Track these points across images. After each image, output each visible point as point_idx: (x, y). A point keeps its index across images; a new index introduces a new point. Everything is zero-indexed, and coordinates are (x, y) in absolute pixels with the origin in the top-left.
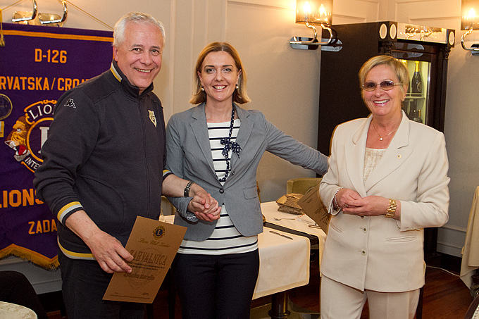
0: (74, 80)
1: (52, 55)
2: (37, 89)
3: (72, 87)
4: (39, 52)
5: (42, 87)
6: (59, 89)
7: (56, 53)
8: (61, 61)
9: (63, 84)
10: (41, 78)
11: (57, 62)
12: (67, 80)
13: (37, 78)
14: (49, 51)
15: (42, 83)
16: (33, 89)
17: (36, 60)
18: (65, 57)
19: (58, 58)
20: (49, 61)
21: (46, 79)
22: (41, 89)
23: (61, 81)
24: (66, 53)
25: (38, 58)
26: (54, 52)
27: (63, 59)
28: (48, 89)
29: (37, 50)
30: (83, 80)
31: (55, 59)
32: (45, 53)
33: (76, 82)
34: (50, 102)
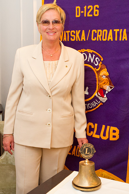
1: (88, 10)
2: (77, 40)
3: (102, 37)
4: (78, 9)
5: (81, 38)
6: (93, 39)
7: (90, 8)
8: (95, 15)
9: (95, 35)
10: (79, 31)
11: (91, 15)
12: (99, 31)
13: (77, 31)
14: (85, 7)
15: (80, 35)
16: (74, 40)
17: (77, 16)
18: (98, 11)
19: (92, 13)
20: (85, 16)
21: (83, 31)
22: (80, 40)
23: (94, 32)
24: (98, 7)
25: (78, 15)
27: (96, 13)
28: (85, 40)
29: (77, 7)
30: (111, 31)
31: (90, 14)
32: (82, 9)
33: (105, 32)
34: (86, 50)
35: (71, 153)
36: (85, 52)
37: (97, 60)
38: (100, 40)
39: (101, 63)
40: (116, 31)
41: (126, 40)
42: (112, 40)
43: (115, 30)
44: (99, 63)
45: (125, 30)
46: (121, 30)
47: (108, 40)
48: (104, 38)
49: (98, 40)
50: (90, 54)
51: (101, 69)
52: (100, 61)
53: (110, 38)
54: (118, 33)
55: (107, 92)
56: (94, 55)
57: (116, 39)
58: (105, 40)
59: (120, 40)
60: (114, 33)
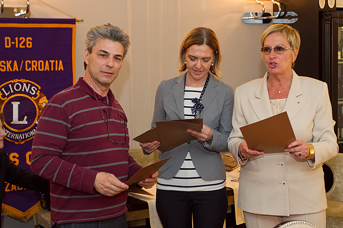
0: (39, 62)
1: (20, 42)
2: (8, 70)
3: (37, 67)
4: (8, 40)
5: (12, 69)
6: (27, 69)
7: (22, 40)
8: (28, 46)
9: (30, 66)
10: (11, 61)
11: (24, 47)
12: (33, 61)
13: (7, 61)
14: (17, 39)
15: (12, 65)
16: (5, 70)
17: (6, 46)
18: (31, 43)
19: (25, 44)
20: (17, 46)
21: (15, 62)
22: (11, 70)
23: (28, 63)
24: (31, 39)
25: (8, 45)
26: (21, 39)
27: (29, 45)
28: (17, 70)
29: (6, 38)
30: (47, 61)
31: (22, 45)
32: (14, 40)
33: (41, 63)
34: (19, 80)
35: (11, 189)
36: (18, 82)
37: (34, 89)
38: (36, 70)
39: (39, 91)
40: (52, 62)
41: (63, 69)
42: (49, 70)
43: (50, 61)
44: (36, 92)
45: (61, 61)
46: (57, 61)
47: (45, 70)
48: (41, 68)
49: (33, 70)
50: (24, 84)
51: (40, 98)
52: (38, 90)
53: (47, 68)
54: (54, 64)
56: (29, 85)
57: (52, 69)
58: (42, 70)
59: (56, 69)
60: (50, 64)
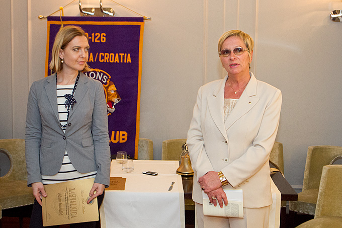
0: (111, 54)
1: (95, 37)
3: (109, 59)
6: (100, 61)
7: (98, 35)
8: (102, 41)
9: (103, 57)
11: (99, 41)
12: (106, 54)
14: (93, 34)
18: (105, 38)
19: (99, 39)
20: (93, 41)
21: (92, 54)
23: (102, 55)
24: (105, 35)
26: (96, 35)
27: (103, 39)
28: (93, 61)
30: (117, 54)
31: (97, 40)
32: (90, 35)
33: (112, 56)
34: (94, 70)
36: (93, 71)
37: (106, 78)
38: (108, 61)
39: (109, 80)
40: (122, 55)
41: (130, 62)
42: (118, 62)
43: (120, 54)
44: (107, 80)
45: (129, 55)
46: (126, 54)
47: (115, 62)
48: (112, 60)
49: (105, 61)
50: (98, 73)
51: (109, 85)
52: (108, 78)
53: (117, 60)
54: (124, 56)
55: (115, 104)
56: (102, 74)
57: (122, 62)
58: (113, 61)
59: (125, 62)
60: (120, 57)
